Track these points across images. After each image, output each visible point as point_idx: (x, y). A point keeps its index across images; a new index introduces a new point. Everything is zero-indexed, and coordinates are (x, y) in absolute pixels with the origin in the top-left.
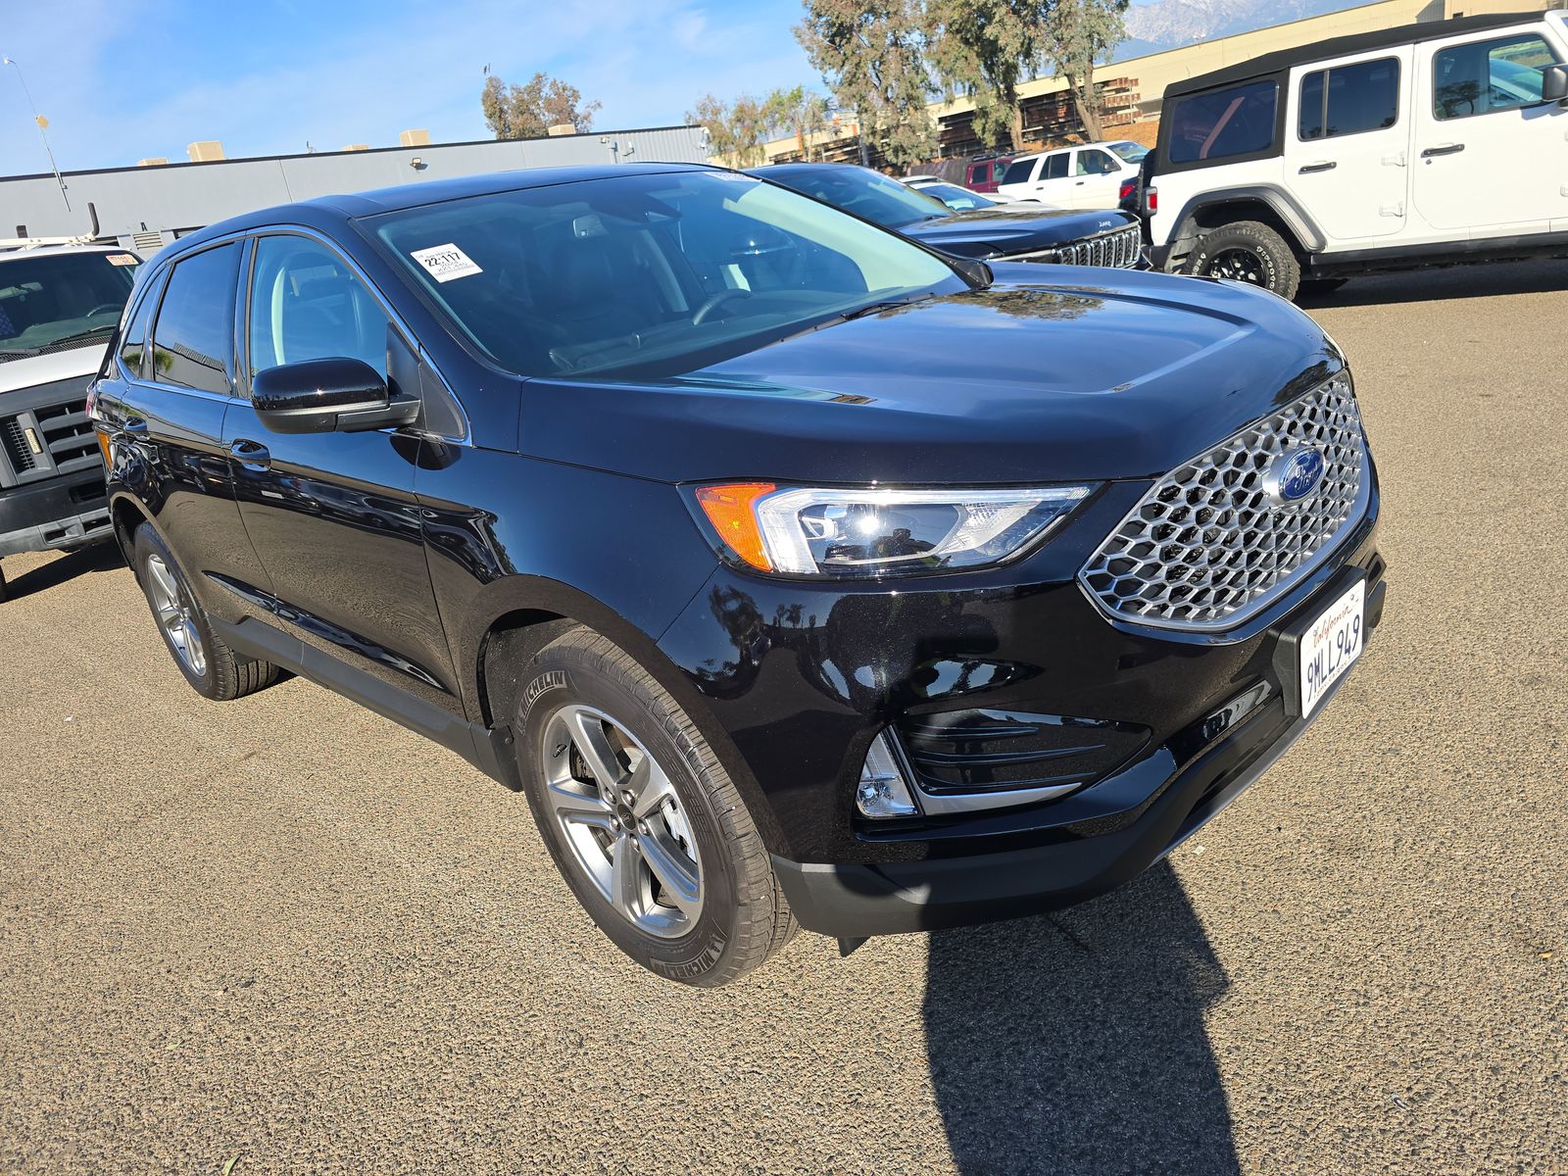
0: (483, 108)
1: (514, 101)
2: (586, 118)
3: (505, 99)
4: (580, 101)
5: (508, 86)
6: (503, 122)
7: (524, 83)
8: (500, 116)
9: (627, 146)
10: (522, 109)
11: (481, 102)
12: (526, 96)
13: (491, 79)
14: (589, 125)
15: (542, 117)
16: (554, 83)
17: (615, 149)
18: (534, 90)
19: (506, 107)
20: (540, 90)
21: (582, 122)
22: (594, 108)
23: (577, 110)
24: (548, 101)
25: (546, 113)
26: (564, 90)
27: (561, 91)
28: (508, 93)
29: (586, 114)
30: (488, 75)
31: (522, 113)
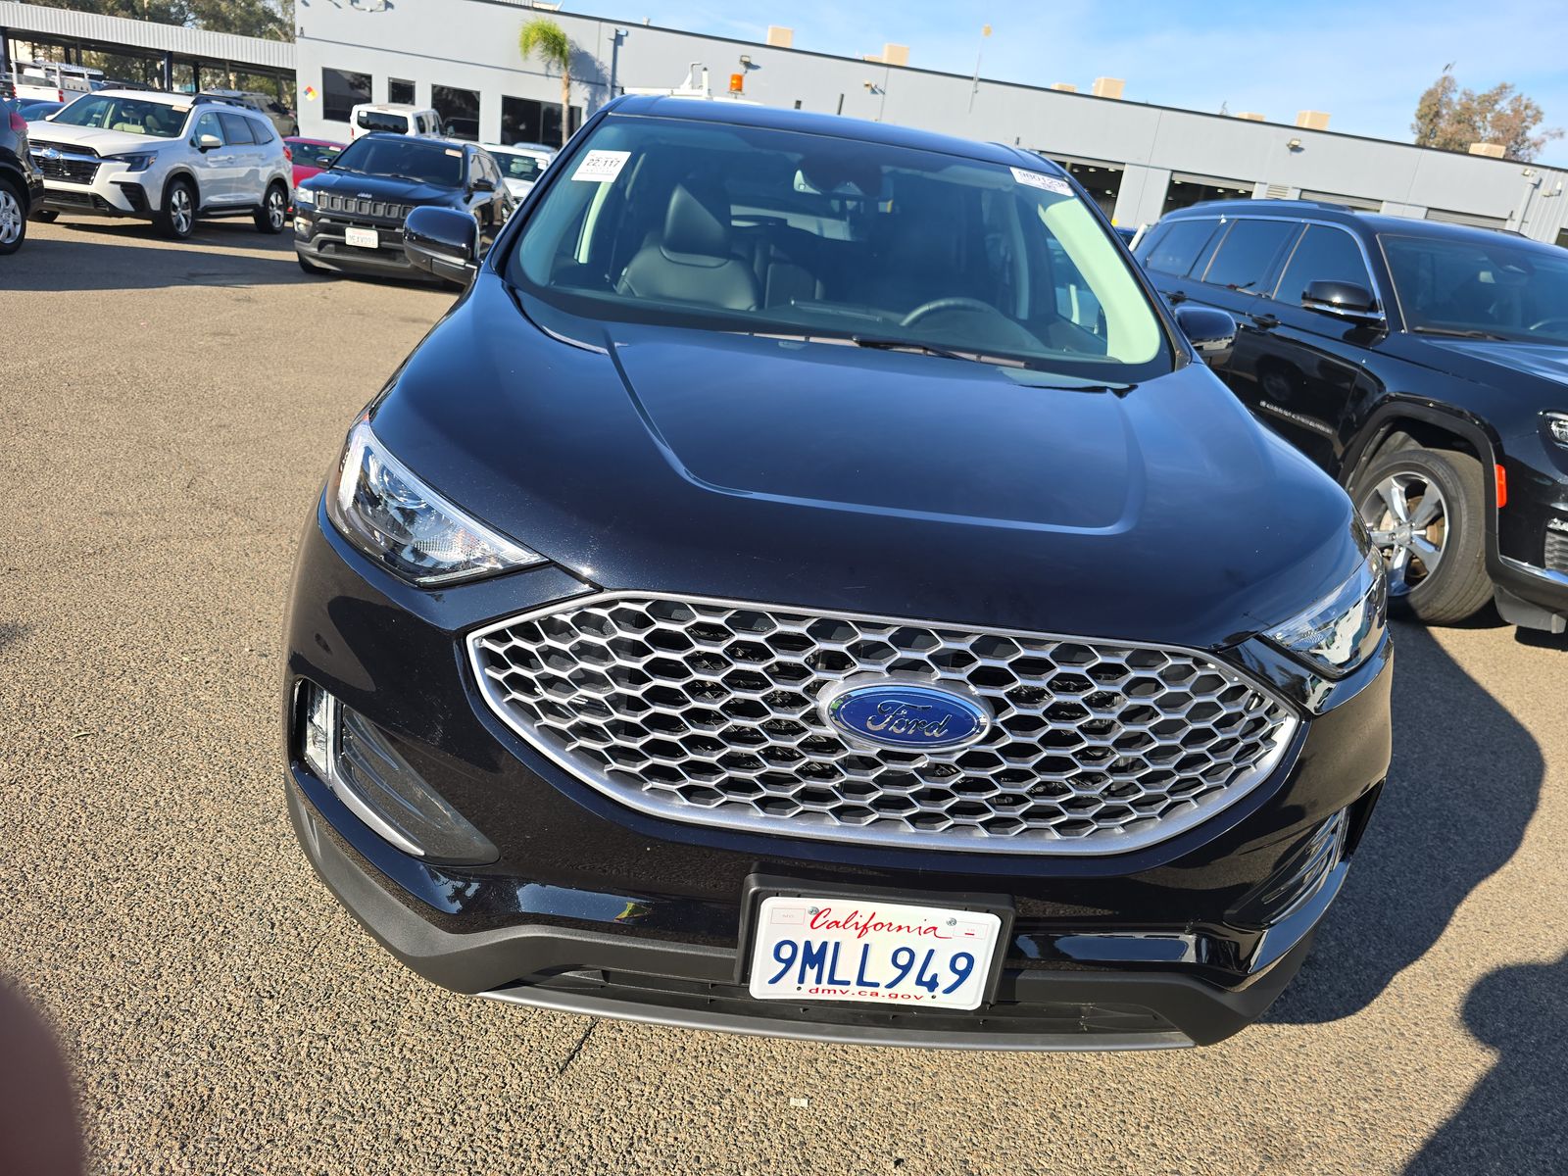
0: (1418, 106)
1: (1458, 108)
2: (1535, 145)
3: (1449, 104)
4: (1539, 125)
5: (1460, 90)
6: (1431, 127)
7: (1480, 90)
8: (1431, 120)
9: (1555, 184)
10: (1464, 118)
11: (1418, 99)
12: (1475, 105)
13: (1445, 78)
14: (1535, 153)
15: (1481, 131)
16: (1518, 99)
17: (1537, 186)
18: (1489, 101)
19: (1444, 112)
20: (1496, 102)
21: (1529, 147)
22: (1553, 136)
23: (1530, 134)
24: (1500, 116)
25: (1489, 129)
26: (1526, 108)
27: (1522, 108)
28: (1456, 97)
29: (1539, 141)
30: (1447, 73)
31: (1459, 122)
